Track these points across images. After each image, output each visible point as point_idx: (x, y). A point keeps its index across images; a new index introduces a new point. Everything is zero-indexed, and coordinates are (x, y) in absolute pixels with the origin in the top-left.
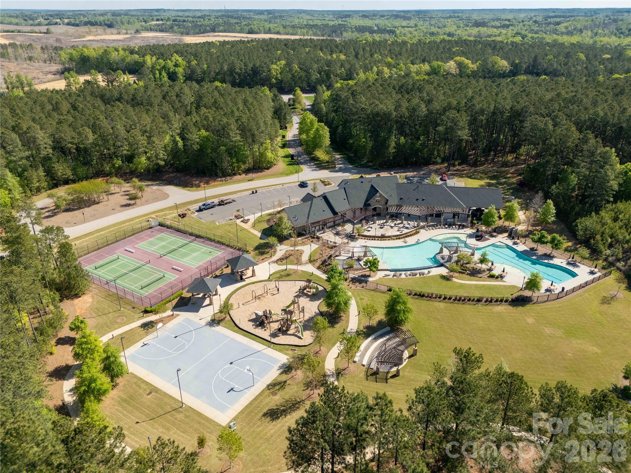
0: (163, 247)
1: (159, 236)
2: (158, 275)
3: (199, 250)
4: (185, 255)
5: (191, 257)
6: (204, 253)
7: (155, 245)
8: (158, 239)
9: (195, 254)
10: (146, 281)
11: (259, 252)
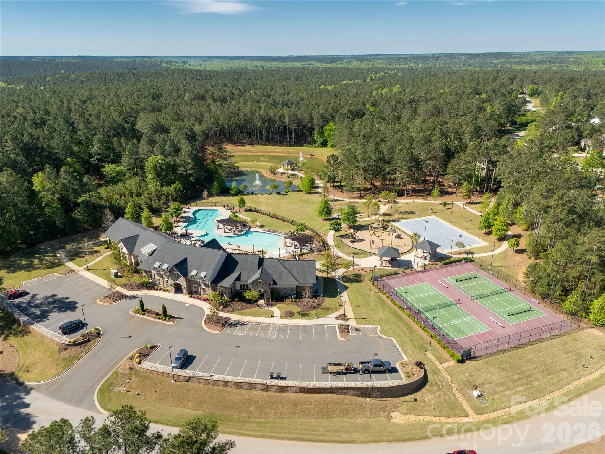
0: (456, 317)
1: (461, 337)
2: (463, 285)
3: (417, 299)
4: (432, 298)
5: (427, 294)
6: (412, 294)
7: (466, 323)
8: (463, 332)
9: (422, 295)
10: (473, 283)
11: (360, 278)
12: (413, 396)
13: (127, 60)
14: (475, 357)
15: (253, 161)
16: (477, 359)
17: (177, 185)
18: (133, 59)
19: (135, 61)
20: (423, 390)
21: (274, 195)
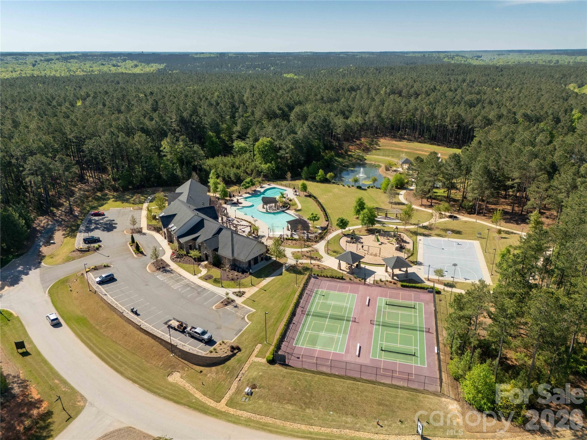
2: (388, 309)
4: (338, 308)
5: (339, 304)
6: (326, 299)
9: (333, 303)
10: (401, 311)
12: (202, 368)
13: (417, 55)
14: (288, 365)
15: (388, 156)
16: (288, 367)
17: (273, 165)
18: (423, 54)
19: (424, 56)
20: (214, 368)
21: (354, 189)
